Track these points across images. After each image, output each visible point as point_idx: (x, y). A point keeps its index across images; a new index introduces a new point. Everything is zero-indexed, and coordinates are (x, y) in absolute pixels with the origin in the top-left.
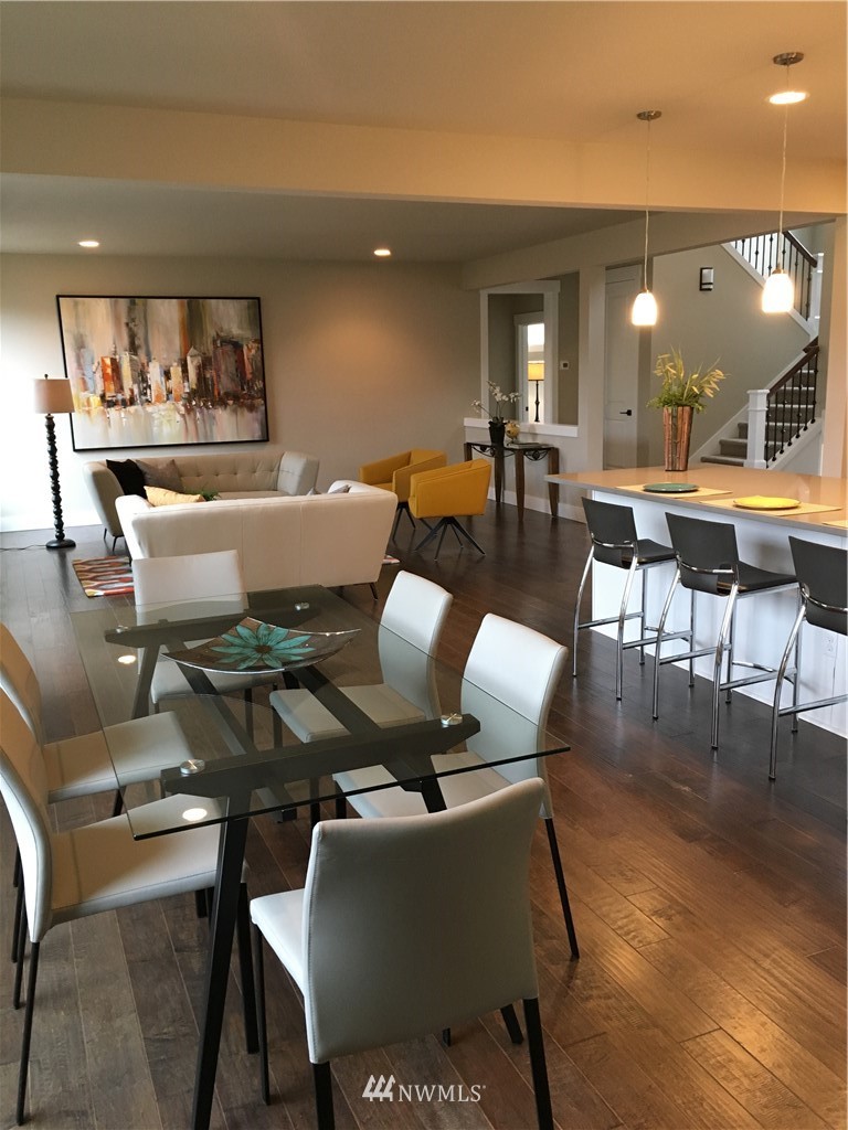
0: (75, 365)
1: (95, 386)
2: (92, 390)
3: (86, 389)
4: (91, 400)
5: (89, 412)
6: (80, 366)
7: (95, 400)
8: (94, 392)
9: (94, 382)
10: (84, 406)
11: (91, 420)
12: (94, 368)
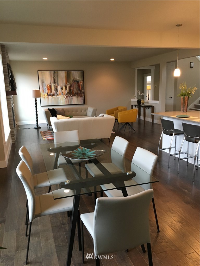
0: (41, 86)
1: (46, 91)
2: (45, 92)
3: (44, 92)
4: (45, 94)
5: (44, 97)
6: (43, 87)
7: (46, 94)
8: (46, 93)
9: (46, 90)
10: (43, 96)
11: (45, 99)
12: (46, 87)
